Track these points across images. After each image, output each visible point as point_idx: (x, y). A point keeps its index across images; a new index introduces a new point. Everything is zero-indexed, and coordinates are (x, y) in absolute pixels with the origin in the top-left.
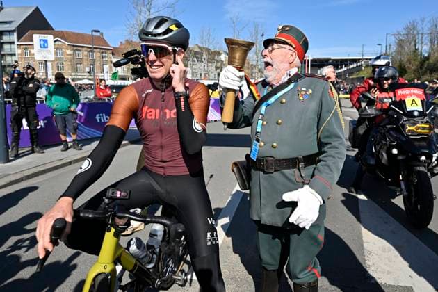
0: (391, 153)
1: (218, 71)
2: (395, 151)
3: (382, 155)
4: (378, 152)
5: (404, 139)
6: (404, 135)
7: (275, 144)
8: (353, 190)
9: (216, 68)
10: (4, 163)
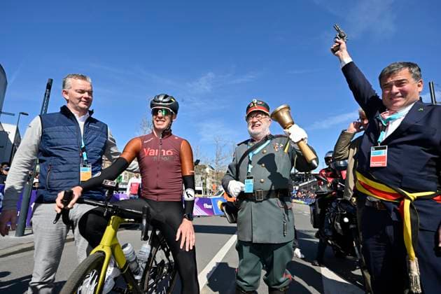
0: (343, 221)
1: (204, 181)
2: (346, 220)
3: (337, 225)
4: (333, 223)
5: (352, 208)
6: (351, 205)
7: (262, 180)
8: (316, 263)
9: (202, 179)
10: (20, 236)
